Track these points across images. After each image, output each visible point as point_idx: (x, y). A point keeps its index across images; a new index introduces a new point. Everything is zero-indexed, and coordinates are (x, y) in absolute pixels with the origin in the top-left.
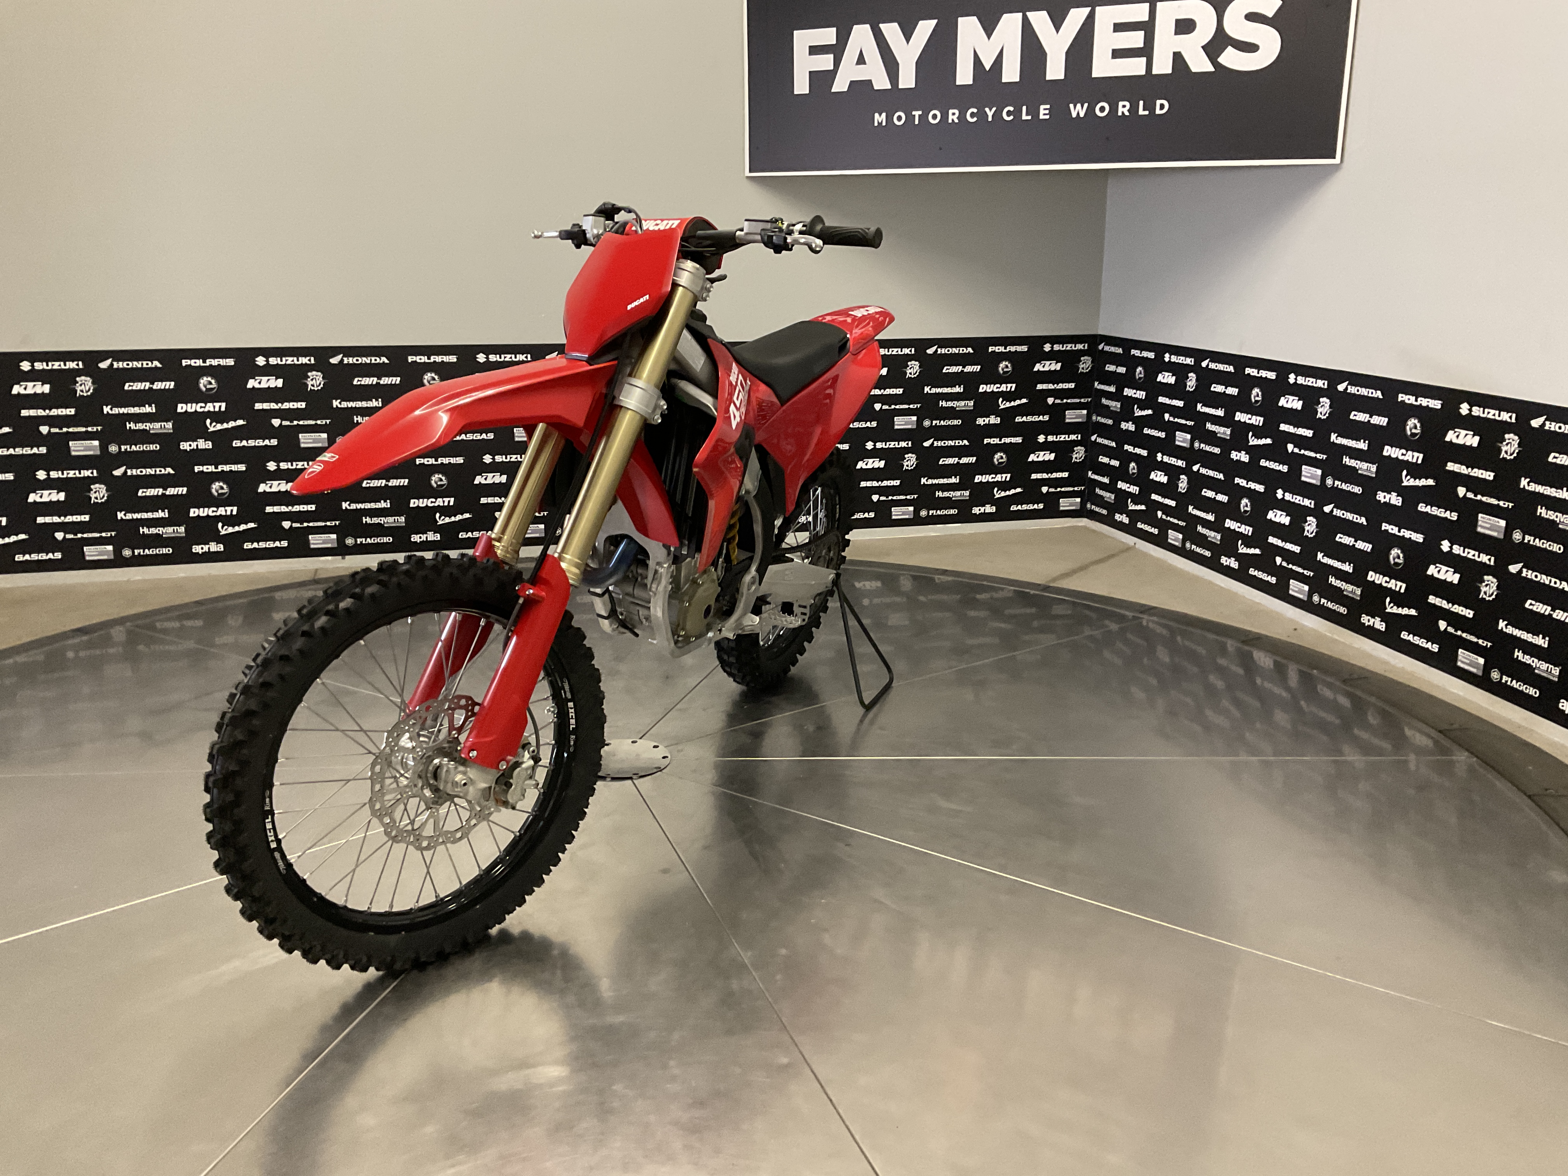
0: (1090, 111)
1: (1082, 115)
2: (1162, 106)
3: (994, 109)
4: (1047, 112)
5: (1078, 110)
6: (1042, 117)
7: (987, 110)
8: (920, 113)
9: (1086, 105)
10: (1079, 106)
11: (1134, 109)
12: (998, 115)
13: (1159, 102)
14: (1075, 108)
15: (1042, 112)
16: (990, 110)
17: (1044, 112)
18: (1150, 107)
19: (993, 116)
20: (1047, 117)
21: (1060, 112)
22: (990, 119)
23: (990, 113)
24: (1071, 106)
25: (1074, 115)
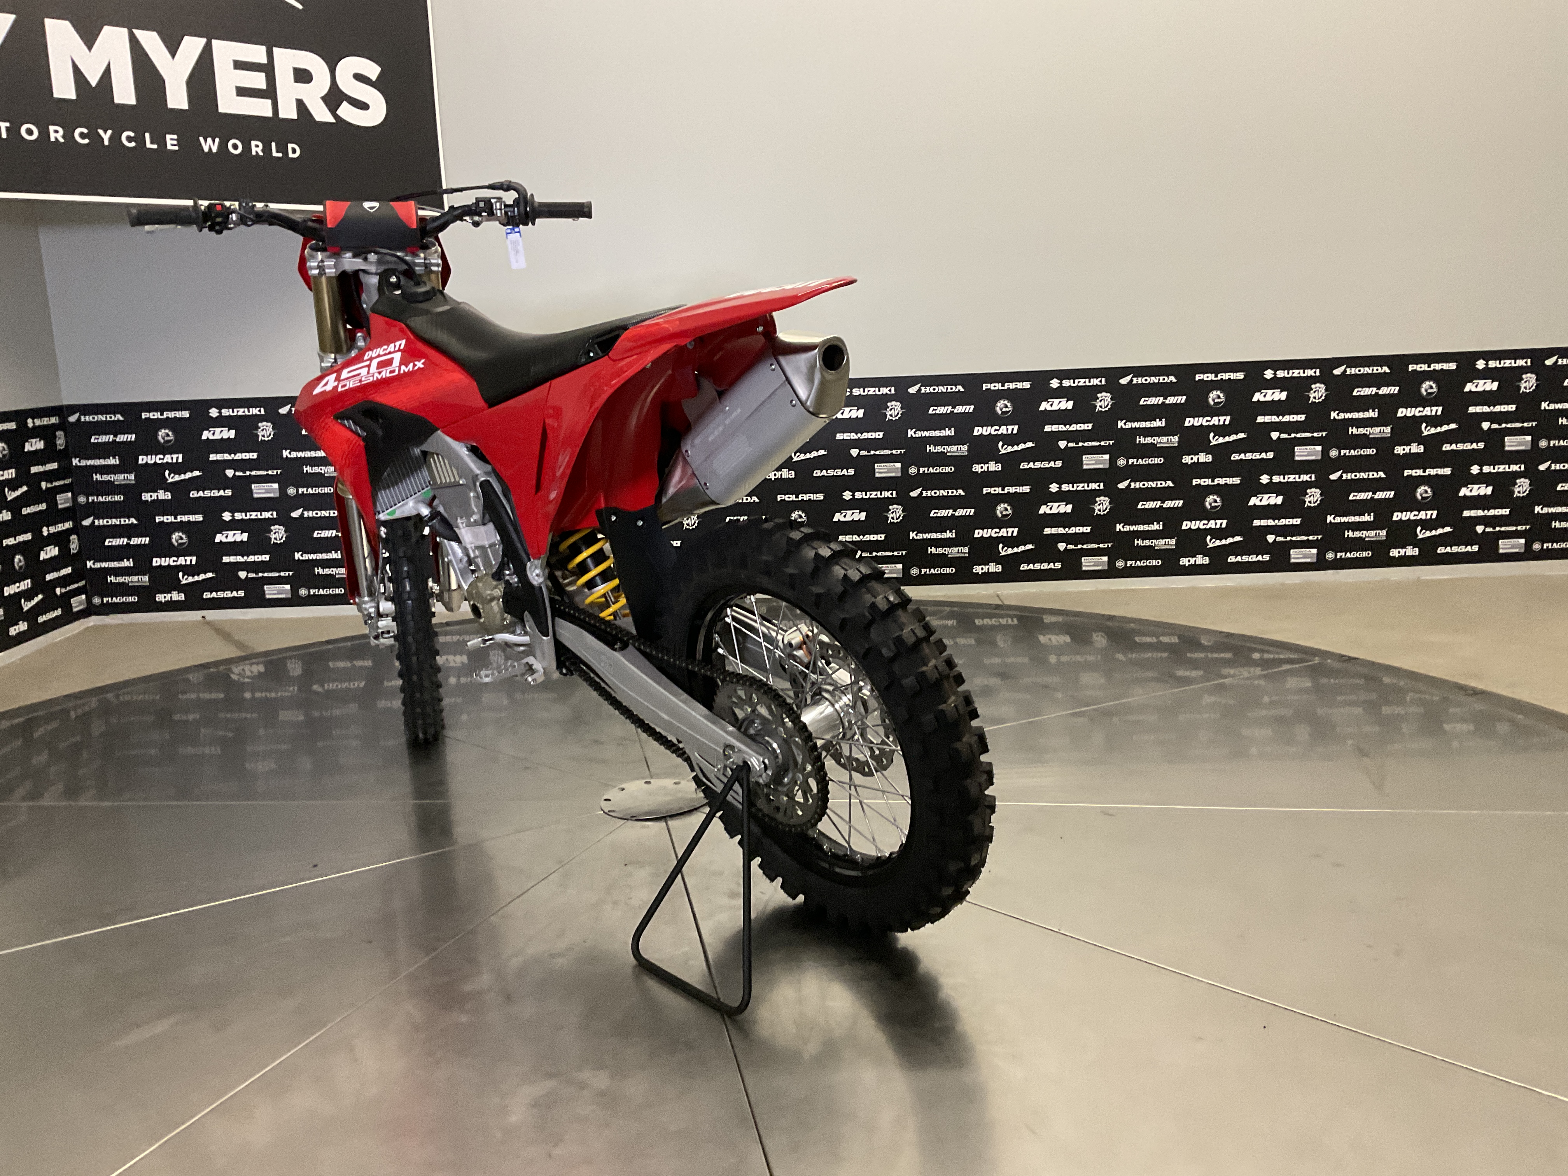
0: (223, 146)
1: (214, 150)
2: (294, 151)
3: (109, 132)
4: (175, 142)
5: (210, 145)
6: (169, 147)
7: (101, 132)
8: (8, 124)
9: (217, 140)
10: (209, 140)
11: (267, 149)
12: (116, 138)
13: (290, 146)
14: (206, 141)
15: (169, 142)
16: (105, 132)
17: (171, 142)
18: (282, 149)
19: (110, 139)
20: (176, 148)
21: (189, 144)
22: (106, 143)
23: (106, 136)
24: (201, 139)
25: (206, 149)
